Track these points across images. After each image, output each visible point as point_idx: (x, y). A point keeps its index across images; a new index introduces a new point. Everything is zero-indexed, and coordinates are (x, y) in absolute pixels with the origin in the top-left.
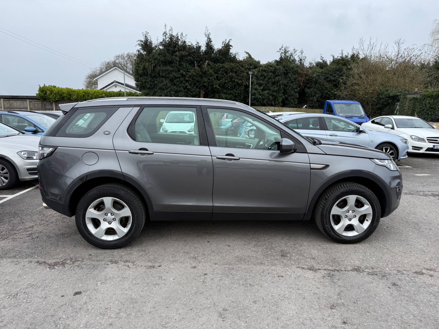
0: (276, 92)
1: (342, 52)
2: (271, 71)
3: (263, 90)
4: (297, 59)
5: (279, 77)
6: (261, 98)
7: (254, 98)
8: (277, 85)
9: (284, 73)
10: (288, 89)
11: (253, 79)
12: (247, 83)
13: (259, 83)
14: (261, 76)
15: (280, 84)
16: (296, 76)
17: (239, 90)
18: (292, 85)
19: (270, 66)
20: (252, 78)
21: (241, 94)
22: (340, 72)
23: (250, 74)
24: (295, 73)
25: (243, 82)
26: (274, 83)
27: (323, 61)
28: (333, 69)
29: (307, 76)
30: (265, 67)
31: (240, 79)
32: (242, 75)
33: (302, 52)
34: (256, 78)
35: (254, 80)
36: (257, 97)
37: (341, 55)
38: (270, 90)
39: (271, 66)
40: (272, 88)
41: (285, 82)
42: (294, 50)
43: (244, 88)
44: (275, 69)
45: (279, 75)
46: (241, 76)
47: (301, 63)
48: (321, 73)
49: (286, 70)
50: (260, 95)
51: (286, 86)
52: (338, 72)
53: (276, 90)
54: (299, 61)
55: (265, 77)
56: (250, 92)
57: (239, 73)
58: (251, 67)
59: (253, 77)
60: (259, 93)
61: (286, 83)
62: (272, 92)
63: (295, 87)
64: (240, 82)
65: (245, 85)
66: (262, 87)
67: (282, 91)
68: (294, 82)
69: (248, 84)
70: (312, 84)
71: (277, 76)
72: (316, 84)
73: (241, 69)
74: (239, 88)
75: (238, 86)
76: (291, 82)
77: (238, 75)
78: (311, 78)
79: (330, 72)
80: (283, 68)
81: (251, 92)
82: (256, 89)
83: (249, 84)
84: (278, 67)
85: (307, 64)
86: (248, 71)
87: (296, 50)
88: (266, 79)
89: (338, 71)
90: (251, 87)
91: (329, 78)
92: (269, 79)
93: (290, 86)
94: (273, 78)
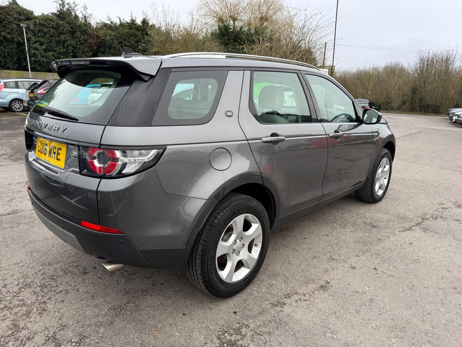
0: (63, 55)
1: (131, 15)
2: (53, 27)
3: (46, 50)
4: (80, 16)
5: (64, 35)
6: (45, 61)
7: (35, 61)
8: (63, 46)
9: (70, 32)
10: (79, 52)
11: (29, 34)
12: (20, 39)
13: (38, 40)
14: (39, 31)
15: (67, 45)
16: (85, 37)
17: (9, 48)
18: (82, 47)
19: (49, 19)
20: (26, 32)
21: (12, 54)
22: (134, 38)
23: (22, 28)
24: (84, 33)
25: (14, 38)
26: (58, 42)
27: (112, 22)
28: (127, 33)
29: (99, 38)
30: (42, 20)
31: (9, 33)
32: (11, 27)
33: (85, 8)
34: (33, 34)
35: (31, 36)
36: (39, 60)
37: (131, 19)
38: (55, 51)
39: (51, 20)
40: (57, 49)
41: (73, 42)
42: (74, 3)
43: (16, 46)
44: (57, 24)
45: (64, 34)
46: (9, 28)
47: (86, 21)
48: (113, 36)
49: (72, 28)
50: (43, 57)
51: (74, 47)
52: (133, 38)
53: (64, 52)
54: (83, 18)
55: (45, 34)
56: (27, 52)
57: (6, 24)
58: (22, 17)
59: (28, 31)
60: (41, 54)
61: (75, 45)
62: (58, 54)
63: (86, 50)
64: (9, 36)
65: (17, 41)
66: (44, 47)
67: (71, 55)
68: (83, 44)
69: (21, 41)
70: (106, 48)
71: (61, 33)
72: (110, 49)
73: (8, 18)
74: (9, 45)
75: (6, 41)
76: (81, 44)
77: (4, 27)
78: (103, 41)
79: (123, 36)
80: (67, 25)
81: (29, 52)
82: (35, 49)
83: (23, 40)
84: (61, 23)
85: (93, 24)
86: (19, 23)
87: (76, 4)
88: (46, 36)
89: (132, 36)
90: (28, 46)
91: (123, 43)
92: (51, 36)
93: (80, 49)
94: (56, 36)
